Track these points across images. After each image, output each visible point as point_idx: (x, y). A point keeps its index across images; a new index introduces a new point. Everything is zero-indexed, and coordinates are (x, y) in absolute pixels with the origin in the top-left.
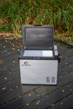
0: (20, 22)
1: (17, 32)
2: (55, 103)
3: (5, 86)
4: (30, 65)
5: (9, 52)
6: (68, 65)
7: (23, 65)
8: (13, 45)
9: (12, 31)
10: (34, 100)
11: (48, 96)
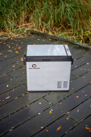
0: (13, 18)
1: (10, 30)
2: (70, 111)
3: (8, 95)
4: (39, 68)
5: (5, 54)
6: (78, 67)
7: (31, 68)
8: (8, 46)
9: (5, 29)
10: (46, 108)
11: (61, 104)
